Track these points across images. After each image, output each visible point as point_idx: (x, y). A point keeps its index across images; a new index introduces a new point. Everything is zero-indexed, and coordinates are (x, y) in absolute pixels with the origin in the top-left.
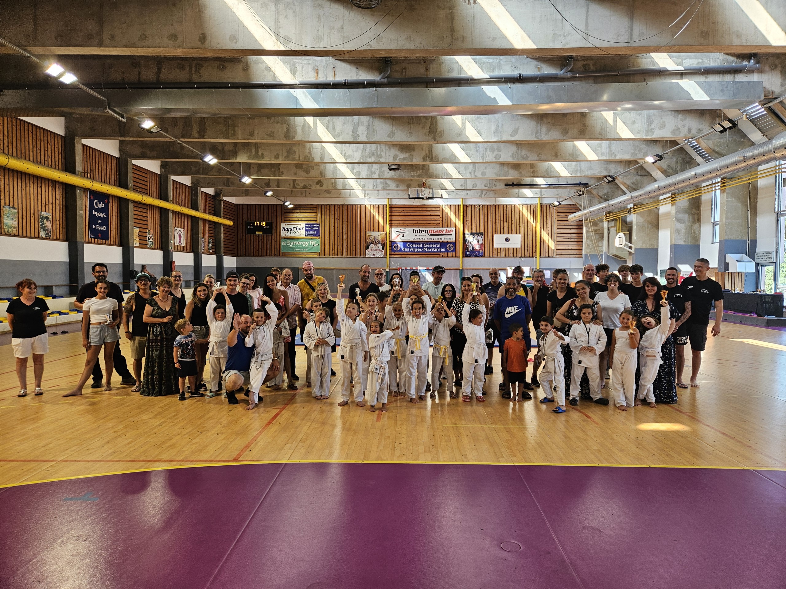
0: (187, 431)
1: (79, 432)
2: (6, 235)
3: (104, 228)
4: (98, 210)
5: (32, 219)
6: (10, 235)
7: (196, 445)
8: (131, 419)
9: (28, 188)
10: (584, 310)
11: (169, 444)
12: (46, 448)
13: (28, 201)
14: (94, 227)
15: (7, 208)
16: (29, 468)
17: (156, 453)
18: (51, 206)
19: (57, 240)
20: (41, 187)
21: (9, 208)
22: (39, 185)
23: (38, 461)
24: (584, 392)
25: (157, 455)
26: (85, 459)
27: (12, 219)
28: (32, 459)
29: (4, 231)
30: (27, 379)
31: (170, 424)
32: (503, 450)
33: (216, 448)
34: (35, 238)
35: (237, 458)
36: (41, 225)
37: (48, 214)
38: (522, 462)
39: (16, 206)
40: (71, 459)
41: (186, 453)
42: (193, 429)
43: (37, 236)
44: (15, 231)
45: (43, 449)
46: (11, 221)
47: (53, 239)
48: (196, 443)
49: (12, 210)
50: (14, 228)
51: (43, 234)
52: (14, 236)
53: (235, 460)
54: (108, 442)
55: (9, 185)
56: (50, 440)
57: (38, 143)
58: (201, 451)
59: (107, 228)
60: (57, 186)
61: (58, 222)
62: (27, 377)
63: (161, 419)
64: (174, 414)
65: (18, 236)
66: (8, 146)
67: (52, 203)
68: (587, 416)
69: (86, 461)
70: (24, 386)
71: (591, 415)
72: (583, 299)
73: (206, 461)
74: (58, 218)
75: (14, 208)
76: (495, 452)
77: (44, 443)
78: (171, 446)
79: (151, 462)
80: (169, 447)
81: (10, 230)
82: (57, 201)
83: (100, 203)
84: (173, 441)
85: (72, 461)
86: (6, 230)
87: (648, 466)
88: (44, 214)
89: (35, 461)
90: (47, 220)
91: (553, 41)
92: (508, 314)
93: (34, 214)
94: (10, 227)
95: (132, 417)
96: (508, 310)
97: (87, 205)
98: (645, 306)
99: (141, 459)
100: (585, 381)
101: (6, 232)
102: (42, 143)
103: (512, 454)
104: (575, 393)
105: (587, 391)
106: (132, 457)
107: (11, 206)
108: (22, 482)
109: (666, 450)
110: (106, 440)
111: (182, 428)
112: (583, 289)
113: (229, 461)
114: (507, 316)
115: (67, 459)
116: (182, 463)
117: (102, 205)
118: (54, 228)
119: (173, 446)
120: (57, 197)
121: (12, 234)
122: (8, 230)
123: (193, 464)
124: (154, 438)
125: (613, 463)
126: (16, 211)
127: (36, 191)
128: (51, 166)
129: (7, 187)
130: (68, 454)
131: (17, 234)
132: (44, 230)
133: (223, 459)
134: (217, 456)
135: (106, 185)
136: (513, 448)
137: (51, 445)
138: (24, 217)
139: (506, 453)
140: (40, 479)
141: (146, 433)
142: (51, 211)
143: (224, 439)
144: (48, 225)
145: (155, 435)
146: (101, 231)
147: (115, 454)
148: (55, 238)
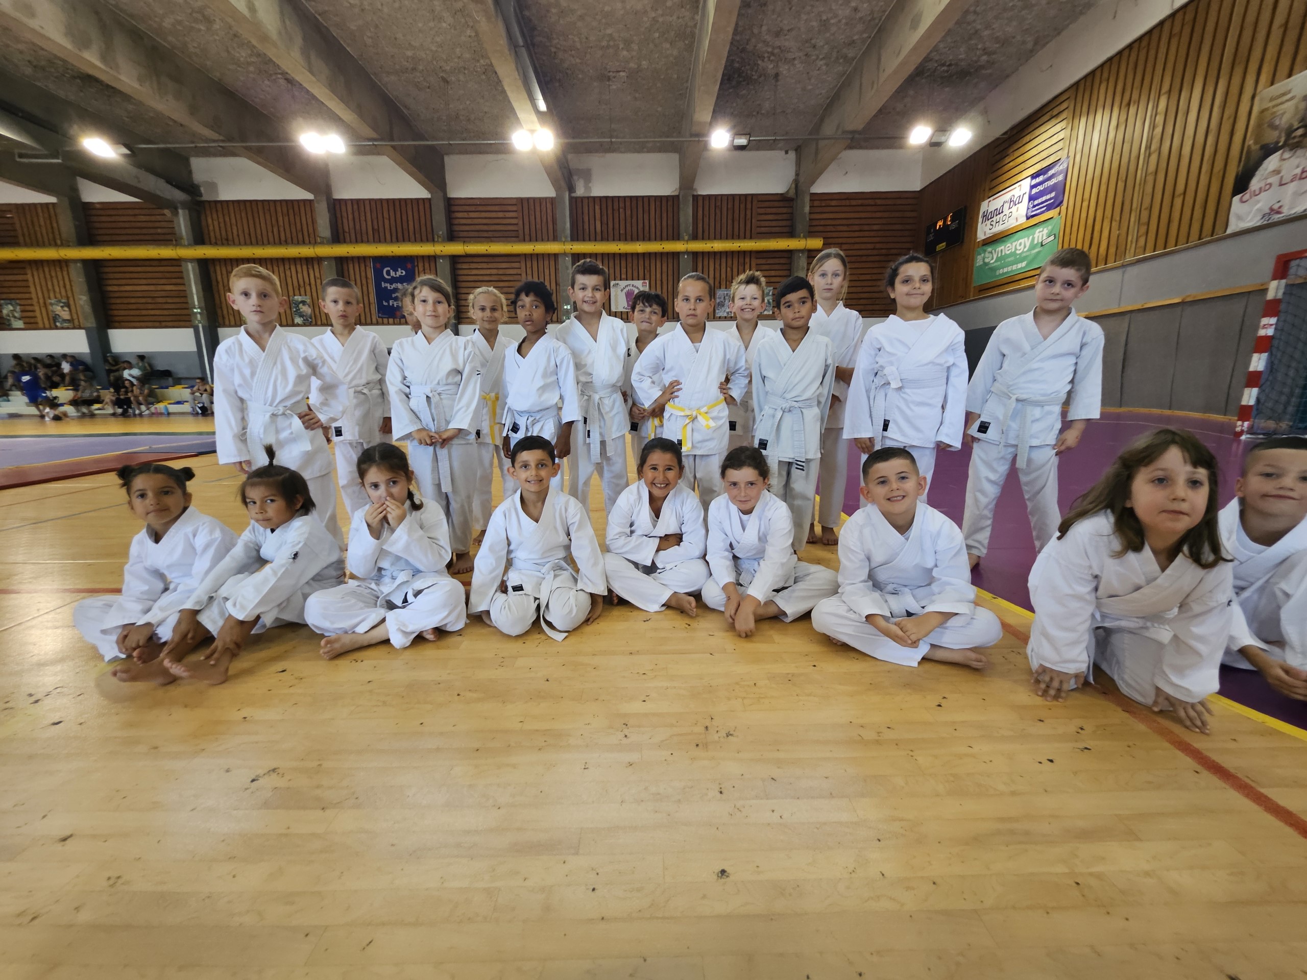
4: (393, 281)
18: (308, 288)
20: (290, 268)
22: (287, 267)
36: (293, 311)
37: (305, 297)
43: (289, 323)
47: (316, 325)
51: (298, 320)
57: (280, 219)
66: (238, 235)
67: (310, 285)
83: (395, 270)
88: (298, 298)
90: (304, 305)
97: (369, 275)
102: (286, 219)
117: (401, 273)
120: (315, 276)
132: (300, 316)
142: (308, 293)
144: (306, 309)
148: (318, 323)
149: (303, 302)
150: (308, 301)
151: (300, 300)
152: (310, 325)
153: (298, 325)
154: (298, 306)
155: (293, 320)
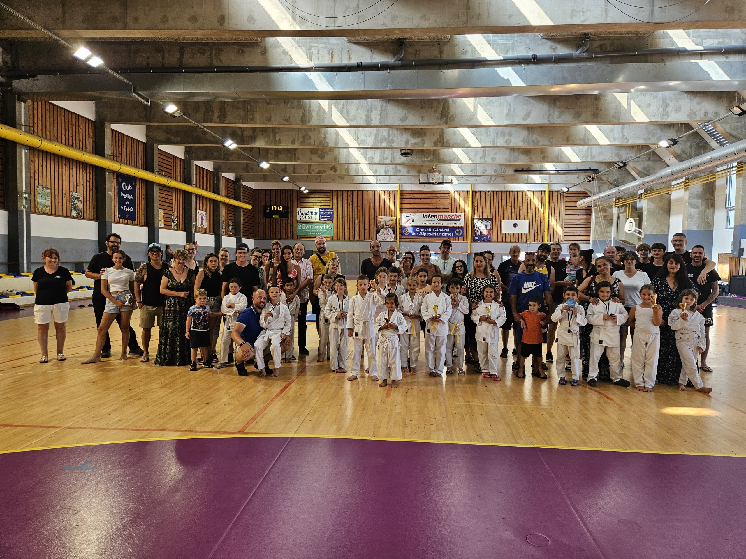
0: (195, 401)
1: (89, 399)
2: (39, 213)
3: (131, 209)
4: (126, 192)
5: (64, 199)
6: (43, 214)
7: (203, 416)
8: (141, 388)
9: (60, 170)
10: (603, 289)
11: (176, 413)
12: (54, 414)
13: (60, 182)
14: (122, 208)
15: (41, 188)
16: (33, 434)
17: (162, 423)
18: (82, 187)
19: (87, 219)
20: (73, 169)
21: (43, 188)
22: (71, 167)
23: (43, 427)
24: (603, 373)
25: (162, 425)
26: (89, 427)
27: (46, 199)
28: (37, 425)
29: (38, 210)
30: (48, 347)
31: (180, 394)
32: (521, 431)
33: (222, 419)
34: (66, 217)
35: (242, 431)
36: (72, 205)
37: (79, 194)
38: (543, 444)
39: (49, 186)
40: (76, 426)
41: (192, 423)
42: (201, 400)
43: (68, 215)
44: (48, 210)
45: (51, 415)
46: (44, 201)
47: (83, 219)
48: (203, 414)
49: (45, 190)
50: (47, 207)
51: (74, 213)
52: (47, 214)
53: (240, 432)
54: (115, 410)
55: (42, 166)
56: (59, 406)
57: (70, 126)
58: (206, 422)
59: (134, 209)
60: (88, 168)
61: (88, 203)
62: (48, 345)
63: (170, 389)
64: (184, 384)
65: (51, 215)
66: (42, 130)
67: (83, 185)
68: (608, 398)
69: (91, 428)
70: (46, 353)
71: (611, 396)
72: (604, 276)
73: (211, 432)
74: (88, 199)
75: (47, 188)
76: (512, 433)
77: (53, 409)
78: (176, 415)
79: (155, 432)
80: (174, 417)
81: (44, 209)
82: (88, 183)
83: (128, 186)
84: (180, 411)
85: (77, 428)
86: (40, 209)
87: (683, 454)
88: (75, 194)
89: (40, 427)
90: (78, 201)
91: (572, 17)
92: (525, 289)
93: (66, 194)
94: (43, 206)
95: (142, 386)
96: (526, 285)
97: (115, 187)
98: (666, 285)
99: (146, 428)
100: (604, 362)
101: (40, 211)
102: (74, 128)
103: (531, 435)
104: (593, 373)
105: (606, 373)
106: (137, 426)
107: (44, 186)
108: (24, 448)
109: (700, 436)
110: (114, 408)
111: (190, 398)
112: (605, 265)
113: (234, 433)
114: (524, 291)
115: (73, 426)
116: (186, 433)
117: (129, 188)
118: (85, 208)
119: (179, 416)
120: (88, 179)
121: (45, 212)
122: (42, 210)
123: (197, 435)
124: (162, 406)
125: (643, 449)
126: (49, 191)
127: (68, 173)
128: (82, 149)
129: (41, 168)
130: (74, 421)
131: (50, 213)
132: (76, 210)
133: (228, 431)
134: (222, 427)
135: (133, 168)
136: (531, 429)
137: (59, 412)
138: (57, 197)
139: (525, 434)
140: (42, 446)
141: (154, 401)
142: (82, 192)
143: (230, 411)
144: (79, 205)
145: (162, 405)
146: (129, 212)
147: (120, 423)
148: (85, 217)
149: (78, 198)
150: (81, 198)
151: (76, 196)
152: (80, 218)
153: (73, 217)
154: (75, 201)
155: (70, 212)
